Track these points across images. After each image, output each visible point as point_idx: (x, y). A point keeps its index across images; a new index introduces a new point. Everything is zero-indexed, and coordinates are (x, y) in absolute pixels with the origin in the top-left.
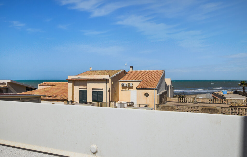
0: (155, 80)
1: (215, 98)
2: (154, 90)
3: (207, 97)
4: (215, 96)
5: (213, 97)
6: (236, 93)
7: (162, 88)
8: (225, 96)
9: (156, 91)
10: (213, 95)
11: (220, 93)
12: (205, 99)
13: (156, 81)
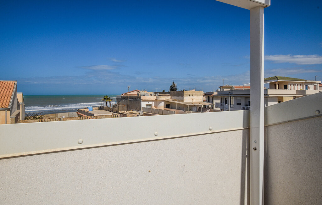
0: (4, 95)
1: (81, 116)
2: (5, 110)
3: (70, 115)
4: (80, 114)
5: (79, 114)
6: (101, 108)
7: (14, 108)
8: (92, 112)
9: (9, 112)
10: (79, 113)
11: (86, 109)
12: (68, 118)
13: (6, 97)
